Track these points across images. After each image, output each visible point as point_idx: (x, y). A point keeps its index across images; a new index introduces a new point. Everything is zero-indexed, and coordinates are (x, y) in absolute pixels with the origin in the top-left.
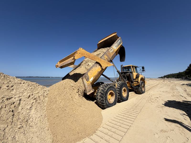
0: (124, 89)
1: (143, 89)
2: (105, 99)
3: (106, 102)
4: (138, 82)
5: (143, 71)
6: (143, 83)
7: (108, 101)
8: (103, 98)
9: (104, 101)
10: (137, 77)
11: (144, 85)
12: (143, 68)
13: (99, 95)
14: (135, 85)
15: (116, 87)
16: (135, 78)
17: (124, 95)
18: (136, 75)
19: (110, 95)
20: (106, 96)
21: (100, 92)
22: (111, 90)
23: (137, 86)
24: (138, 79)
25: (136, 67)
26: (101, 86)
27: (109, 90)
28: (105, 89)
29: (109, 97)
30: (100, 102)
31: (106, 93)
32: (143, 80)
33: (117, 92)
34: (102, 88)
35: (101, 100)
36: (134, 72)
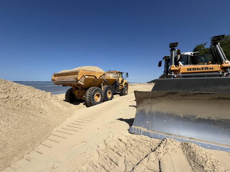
0: (109, 92)
1: (126, 92)
2: (93, 101)
3: (93, 102)
4: (122, 86)
5: (127, 76)
6: (126, 87)
7: (95, 101)
8: (91, 100)
9: (92, 102)
10: (122, 82)
11: (127, 88)
12: (127, 74)
13: (88, 98)
14: (120, 89)
15: (102, 90)
16: (120, 83)
17: (109, 96)
18: (122, 80)
19: (97, 96)
20: (93, 98)
21: (88, 96)
22: (96, 92)
23: (122, 89)
24: (123, 83)
25: (121, 73)
26: (88, 90)
27: (95, 92)
28: (92, 93)
29: (96, 97)
30: (89, 104)
31: (93, 95)
32: (126, 84)
33: (103, 93)
34: (89, 93)
35: (90, 102)
36: (120, 77)
